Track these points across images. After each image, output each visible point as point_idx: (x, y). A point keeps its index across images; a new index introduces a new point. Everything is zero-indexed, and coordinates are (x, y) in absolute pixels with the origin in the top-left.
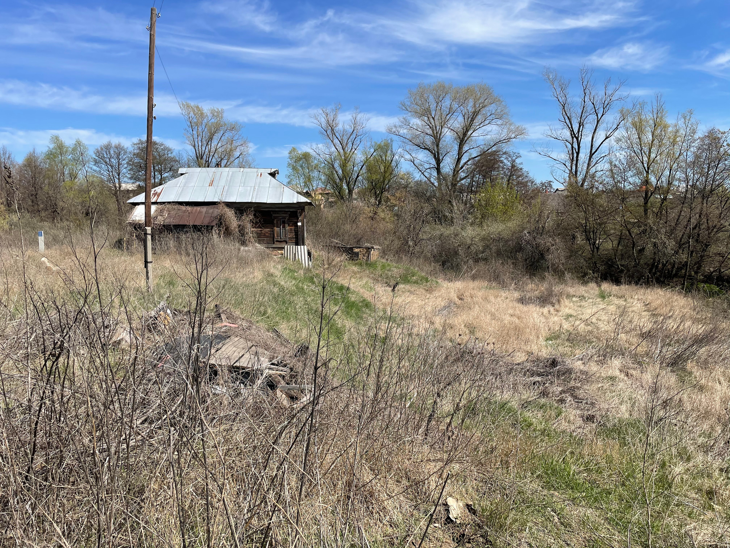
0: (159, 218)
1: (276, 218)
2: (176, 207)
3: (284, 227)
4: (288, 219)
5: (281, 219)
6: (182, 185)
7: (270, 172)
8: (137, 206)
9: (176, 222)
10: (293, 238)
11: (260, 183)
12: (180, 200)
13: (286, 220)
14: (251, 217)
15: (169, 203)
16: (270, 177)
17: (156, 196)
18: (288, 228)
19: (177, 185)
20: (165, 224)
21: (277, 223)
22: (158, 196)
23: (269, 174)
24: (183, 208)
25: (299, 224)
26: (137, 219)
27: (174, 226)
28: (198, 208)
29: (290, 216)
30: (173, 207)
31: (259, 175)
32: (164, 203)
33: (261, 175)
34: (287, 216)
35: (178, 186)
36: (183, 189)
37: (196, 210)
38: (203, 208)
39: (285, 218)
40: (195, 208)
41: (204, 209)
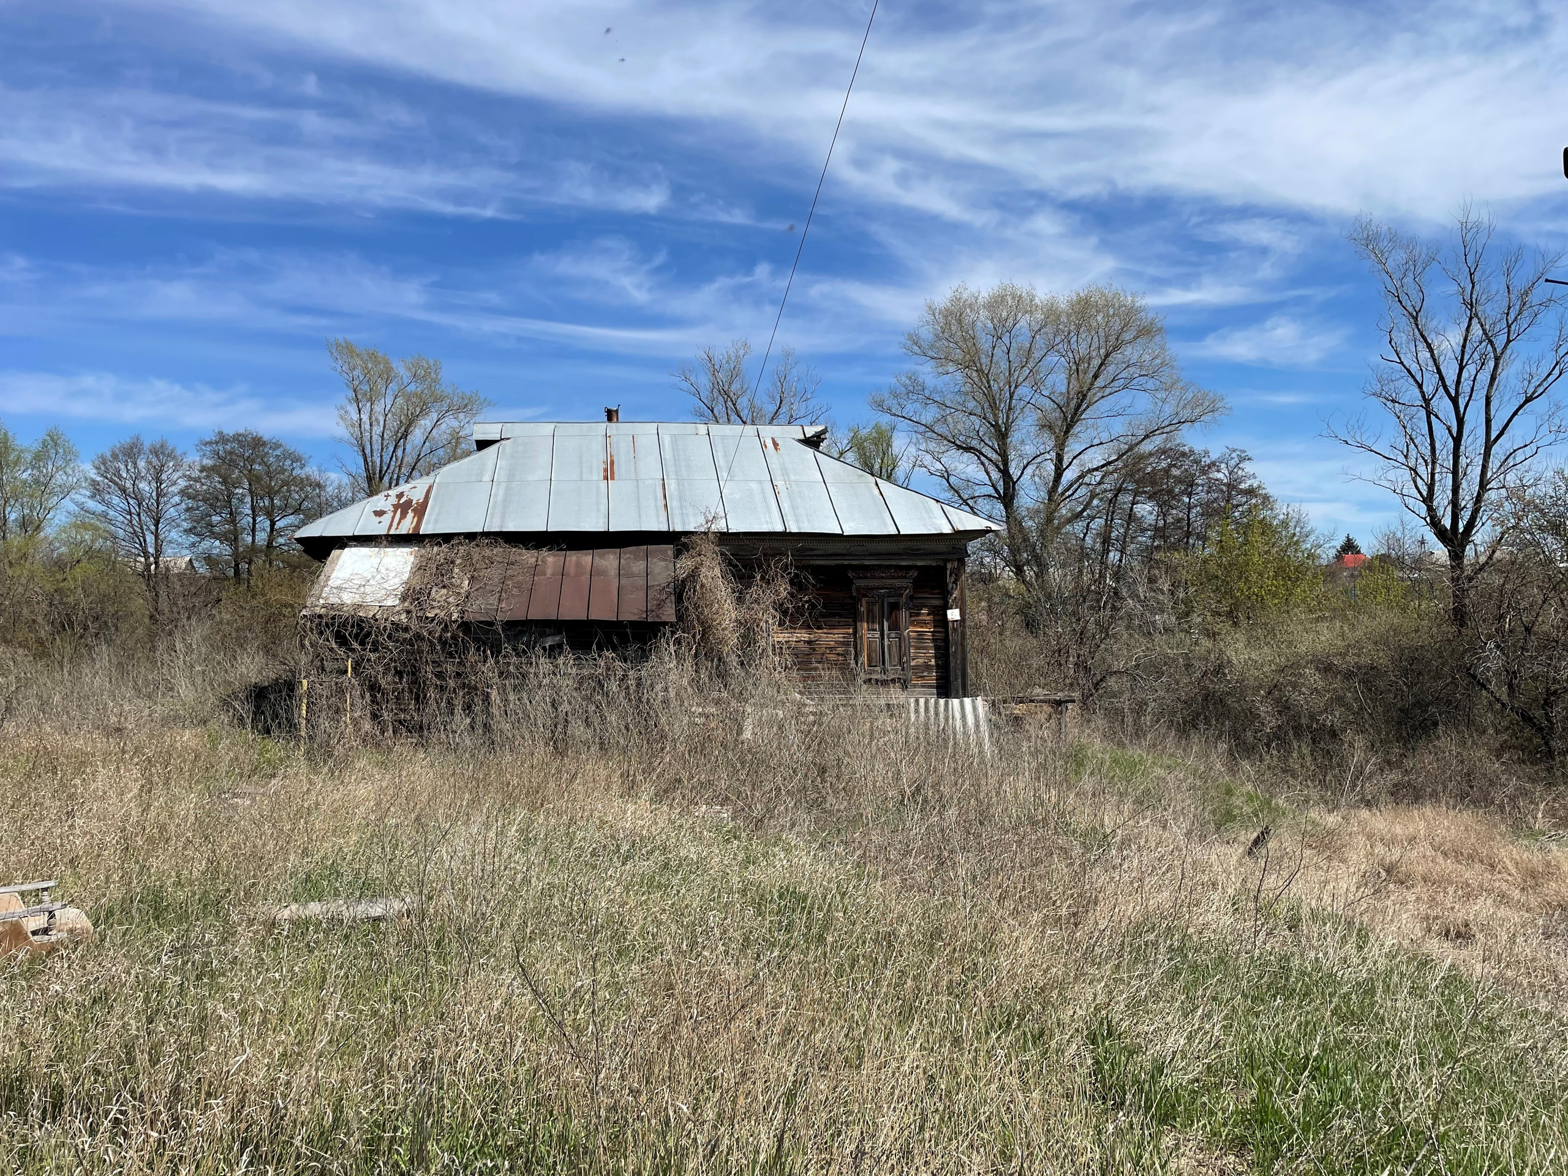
0: (438, 594)
1: (865, 592)
2: (499, 551)
3: (895, 627)
4: (911, 598)
5: (883, 596)
6: (500, 476)
7: (802, 437)
8: (335, 553)
9: (511, 609)
10: (927, 667)
11: (785, 472)
12: (511, 527)
13: (904, 599)
14: (784, 589)
15: (471, 536)
16: (810, 451)
17: (410, 514)
18: (911, 631)
19: (481, 475)
20: (469, 617)
21: (870, 611)
22: (420, 510)
23: (800, 441)
24: (529, 557)
25: (953, 614)
26: (348, 598)
27: (510, 625)
28: (586, 558)
29: (918, 585)
30: (487, 552)
31: (770, 444)
32: (447, 538)
33: (775, 445)
34: (905, 584)
35: (487, 478)
36: (508, 489)
37: (578, 565)
38: (602, 556)
39: (897, 592)
40: (573, 557)
41: (608, 560)
